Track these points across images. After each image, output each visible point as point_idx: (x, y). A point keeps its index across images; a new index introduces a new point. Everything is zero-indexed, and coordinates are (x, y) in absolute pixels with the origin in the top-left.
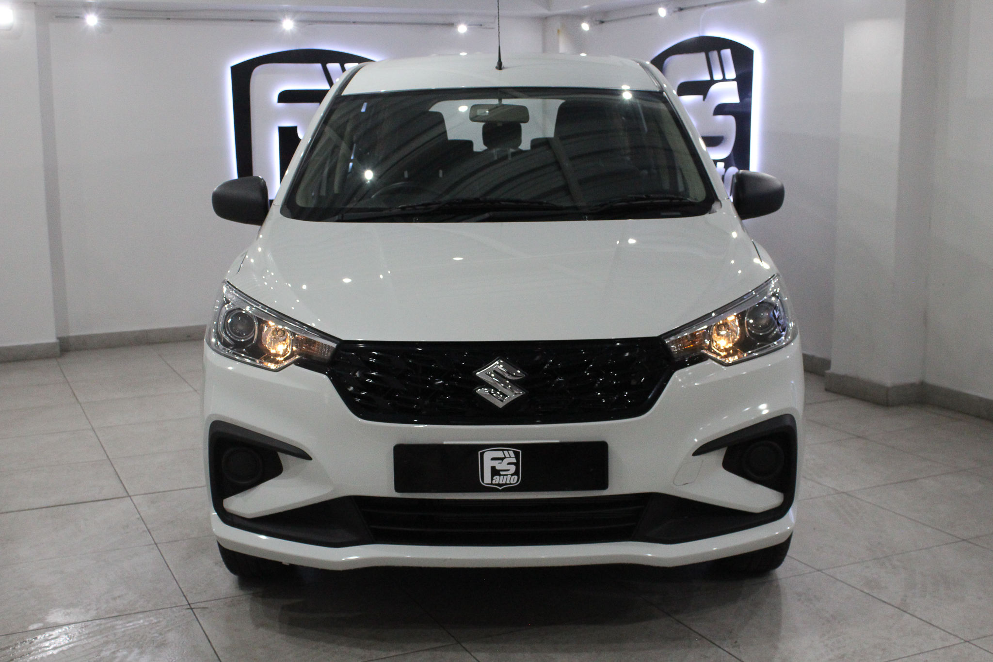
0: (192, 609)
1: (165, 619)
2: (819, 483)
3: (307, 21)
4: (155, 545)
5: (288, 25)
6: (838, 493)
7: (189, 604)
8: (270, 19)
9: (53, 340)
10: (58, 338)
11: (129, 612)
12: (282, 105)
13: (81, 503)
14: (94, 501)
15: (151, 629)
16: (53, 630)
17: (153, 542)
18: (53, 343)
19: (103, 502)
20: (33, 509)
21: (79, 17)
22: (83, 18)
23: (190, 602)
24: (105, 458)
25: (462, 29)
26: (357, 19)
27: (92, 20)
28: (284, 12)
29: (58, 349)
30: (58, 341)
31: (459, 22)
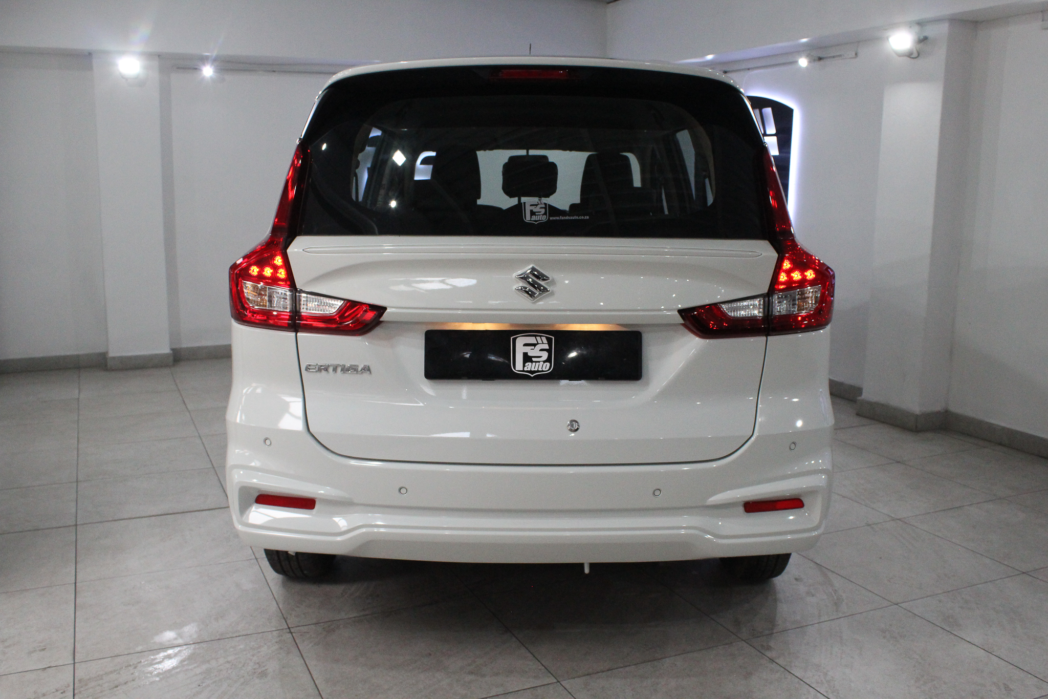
0: (291, 633)
1: (266, 644)
2: (873, 509)
4: (255, 560)
6: (893, 520)
7: (289, 628)
9: (166, 350)
10: (173, 350)
11: (231, 635)
13: (187, 512)
14: (199, 511)
15: (253, 656)
16: (158, 653)
17: (254, 558)
18: (167, 354)
19: (207, 512)
20: (143, 517)
21: (196, 69)
22: (200, 70)
23: (290, 626)
24: (211, 466)
27: (208, 71)
29: (171, 358)
30: (171, 352)
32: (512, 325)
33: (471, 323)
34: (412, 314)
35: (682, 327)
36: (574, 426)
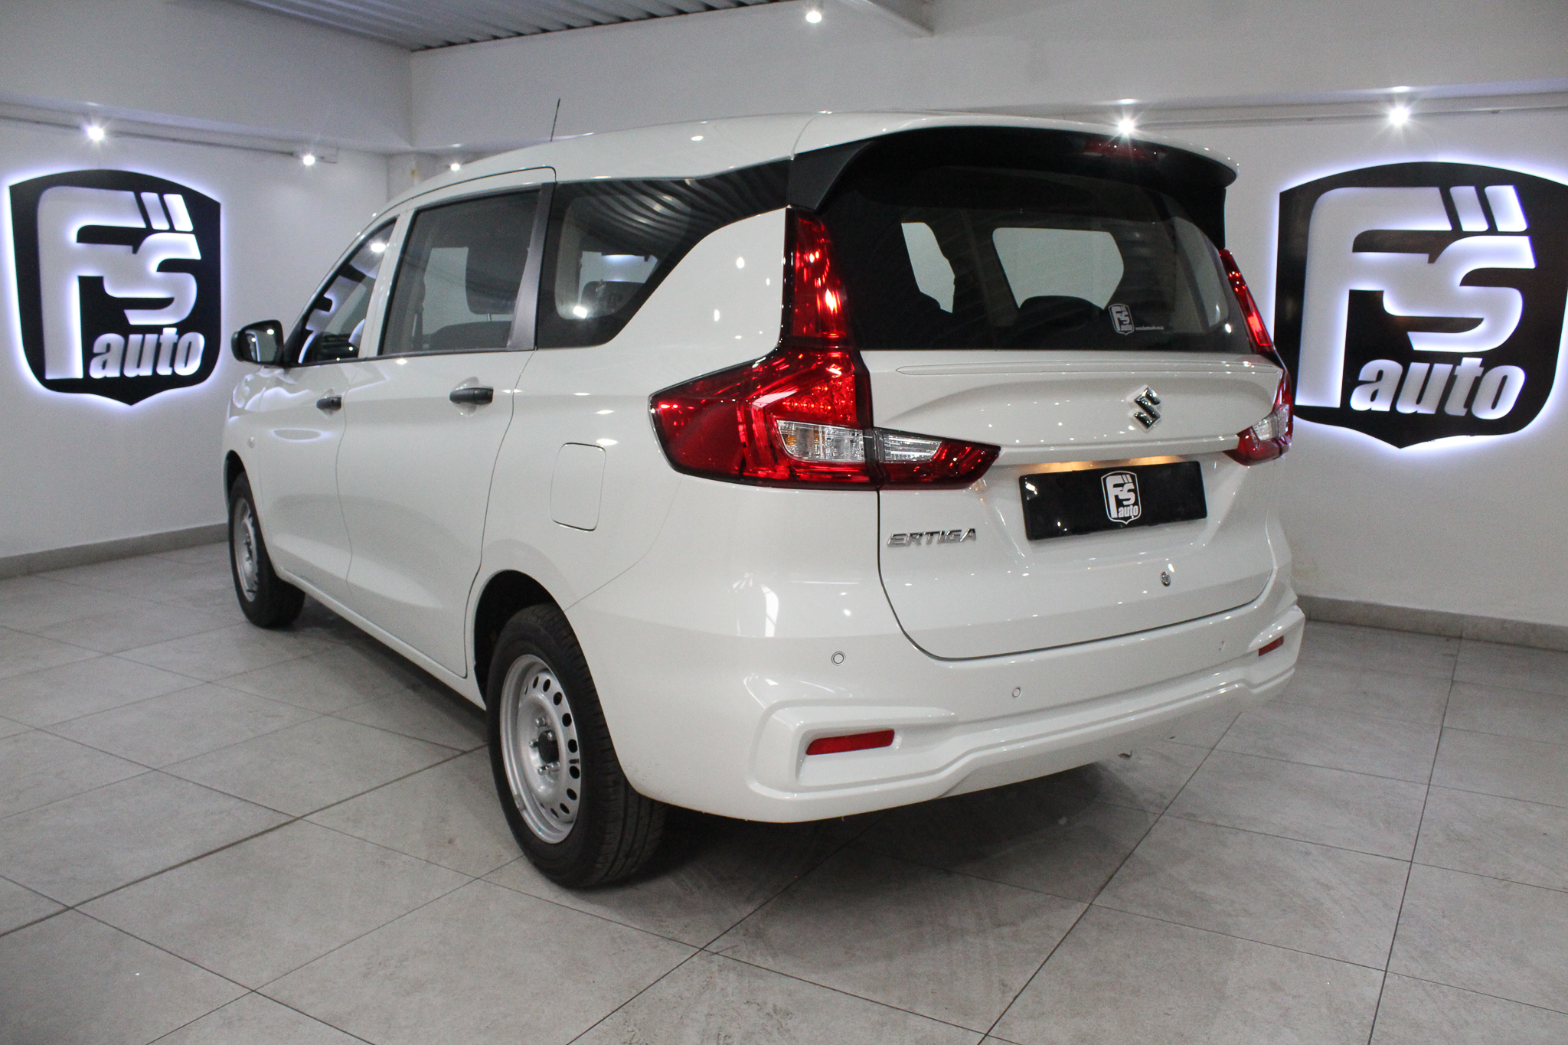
3: (121, 132)
5: (96, 133)
8: (68, 124)
12: (81, 245)
25: (309, 160)
26: (180, 135)
28: (88, 115)
31: (305, 152)
32: (1095, 463)
33: (1059, 464)
34: (1023, 454)
35: (1224, 454)
36: (1166, 581)
